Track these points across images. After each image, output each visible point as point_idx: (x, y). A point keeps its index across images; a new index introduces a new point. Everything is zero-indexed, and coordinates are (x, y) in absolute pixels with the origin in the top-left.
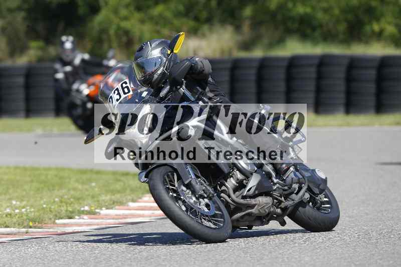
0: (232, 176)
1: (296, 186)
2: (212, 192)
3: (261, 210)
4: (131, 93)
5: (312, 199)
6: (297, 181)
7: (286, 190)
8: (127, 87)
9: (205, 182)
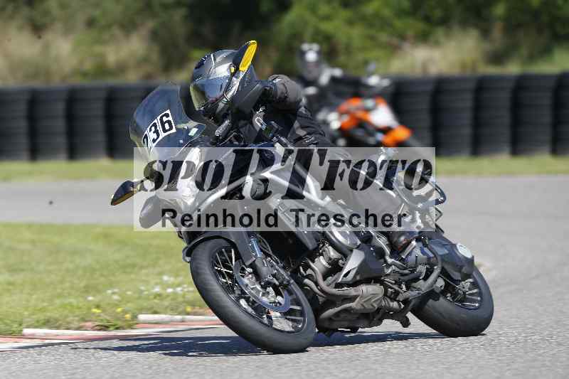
0: (322, 254)
1: (422, 269)
2: (286, 277)
3: (364, 304)
4: (174, 130)
5: (450, 288)
6: (425, 261)
7: (406, 275)
8: (169, 122)
9: (278, 263)
